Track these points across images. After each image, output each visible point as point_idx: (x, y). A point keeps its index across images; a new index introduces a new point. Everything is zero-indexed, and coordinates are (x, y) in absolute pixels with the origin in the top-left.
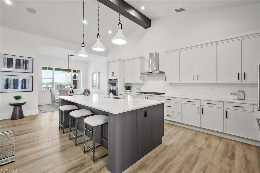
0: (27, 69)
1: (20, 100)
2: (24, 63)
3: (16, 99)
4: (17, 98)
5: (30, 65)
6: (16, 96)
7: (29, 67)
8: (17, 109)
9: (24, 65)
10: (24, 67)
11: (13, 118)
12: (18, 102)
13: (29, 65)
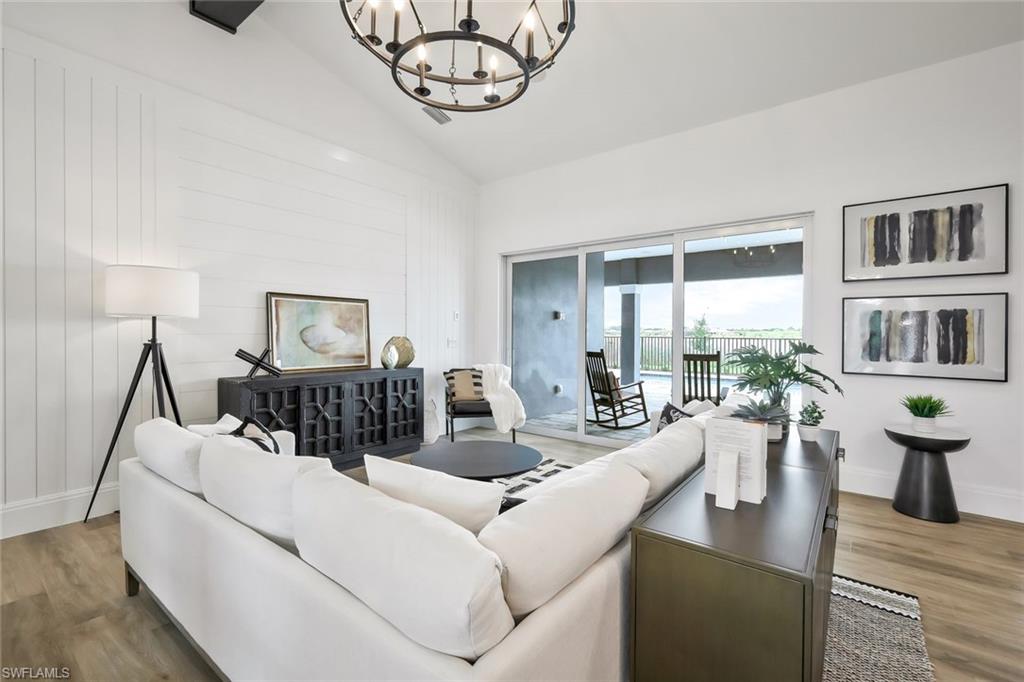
0: (975, 252)
1: (939, 420)
2: (956, 227)
3: (916, 415)
4: (924, 408)
5: (987, 232)
6: (915, 397)
7: (982, 244)
8: (921, 462)
9: (956, 236)
10: (956, 244)
11: (905, 503)
12: (923, 429)
13: (981, 230)
